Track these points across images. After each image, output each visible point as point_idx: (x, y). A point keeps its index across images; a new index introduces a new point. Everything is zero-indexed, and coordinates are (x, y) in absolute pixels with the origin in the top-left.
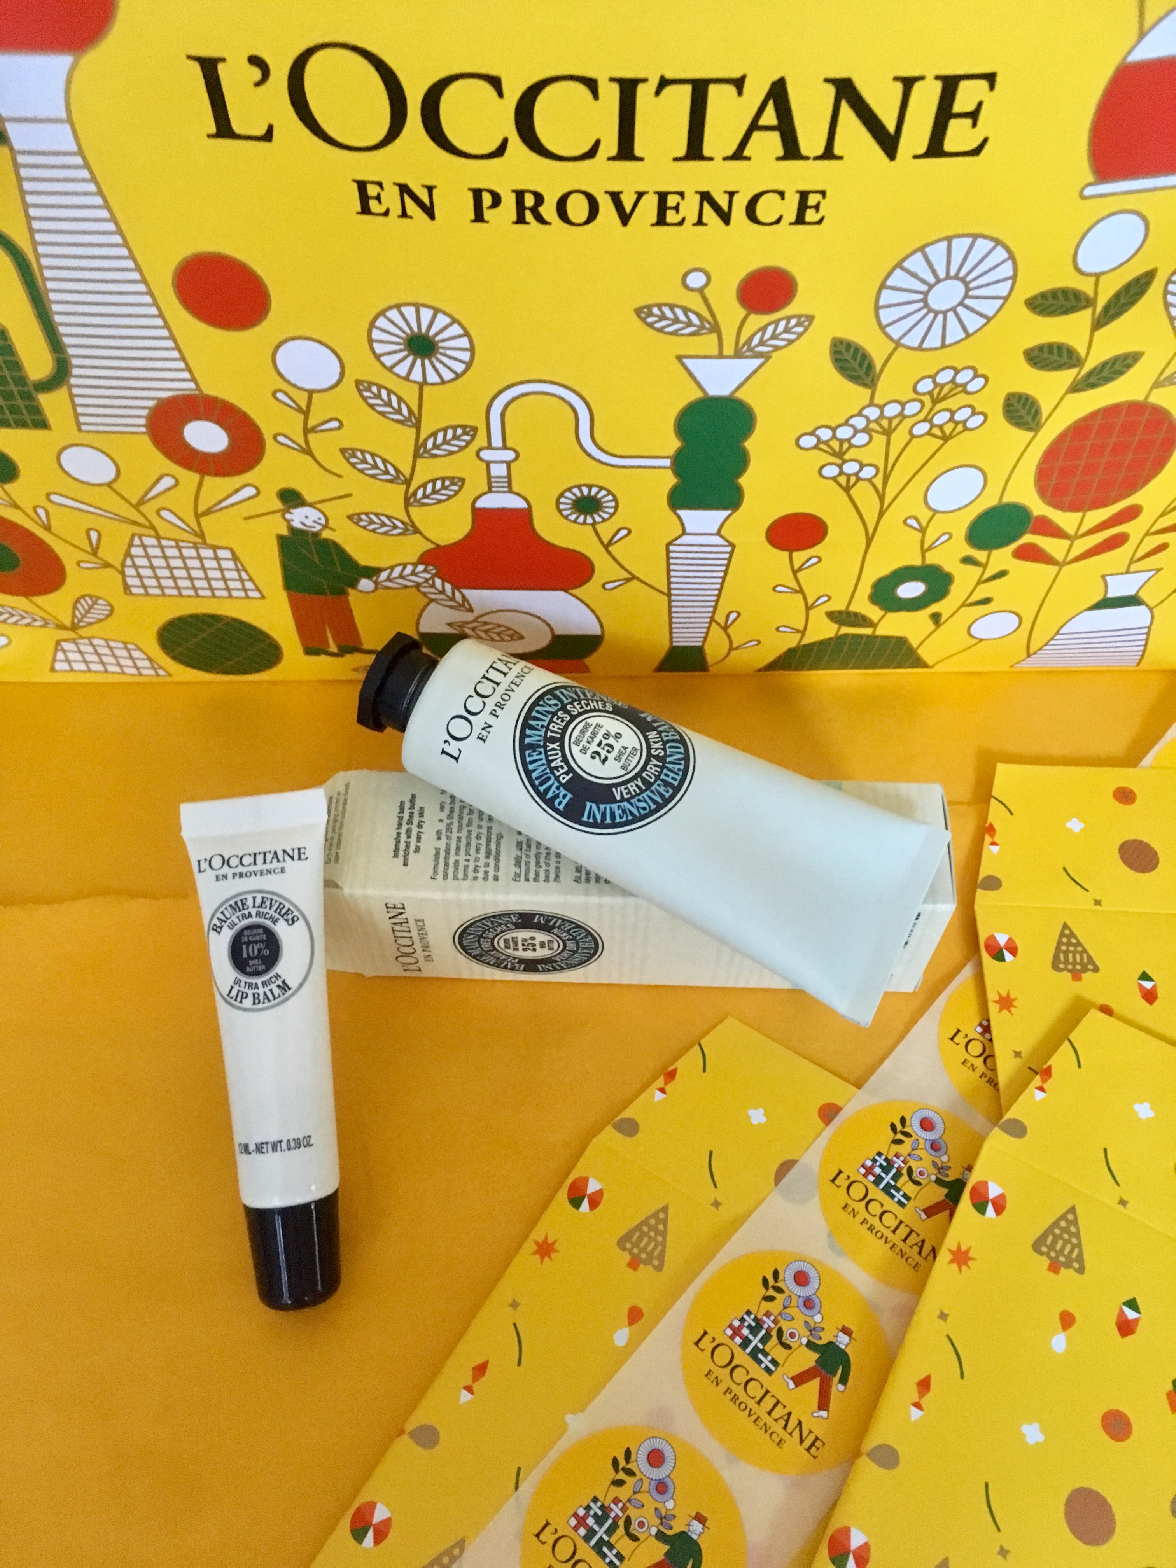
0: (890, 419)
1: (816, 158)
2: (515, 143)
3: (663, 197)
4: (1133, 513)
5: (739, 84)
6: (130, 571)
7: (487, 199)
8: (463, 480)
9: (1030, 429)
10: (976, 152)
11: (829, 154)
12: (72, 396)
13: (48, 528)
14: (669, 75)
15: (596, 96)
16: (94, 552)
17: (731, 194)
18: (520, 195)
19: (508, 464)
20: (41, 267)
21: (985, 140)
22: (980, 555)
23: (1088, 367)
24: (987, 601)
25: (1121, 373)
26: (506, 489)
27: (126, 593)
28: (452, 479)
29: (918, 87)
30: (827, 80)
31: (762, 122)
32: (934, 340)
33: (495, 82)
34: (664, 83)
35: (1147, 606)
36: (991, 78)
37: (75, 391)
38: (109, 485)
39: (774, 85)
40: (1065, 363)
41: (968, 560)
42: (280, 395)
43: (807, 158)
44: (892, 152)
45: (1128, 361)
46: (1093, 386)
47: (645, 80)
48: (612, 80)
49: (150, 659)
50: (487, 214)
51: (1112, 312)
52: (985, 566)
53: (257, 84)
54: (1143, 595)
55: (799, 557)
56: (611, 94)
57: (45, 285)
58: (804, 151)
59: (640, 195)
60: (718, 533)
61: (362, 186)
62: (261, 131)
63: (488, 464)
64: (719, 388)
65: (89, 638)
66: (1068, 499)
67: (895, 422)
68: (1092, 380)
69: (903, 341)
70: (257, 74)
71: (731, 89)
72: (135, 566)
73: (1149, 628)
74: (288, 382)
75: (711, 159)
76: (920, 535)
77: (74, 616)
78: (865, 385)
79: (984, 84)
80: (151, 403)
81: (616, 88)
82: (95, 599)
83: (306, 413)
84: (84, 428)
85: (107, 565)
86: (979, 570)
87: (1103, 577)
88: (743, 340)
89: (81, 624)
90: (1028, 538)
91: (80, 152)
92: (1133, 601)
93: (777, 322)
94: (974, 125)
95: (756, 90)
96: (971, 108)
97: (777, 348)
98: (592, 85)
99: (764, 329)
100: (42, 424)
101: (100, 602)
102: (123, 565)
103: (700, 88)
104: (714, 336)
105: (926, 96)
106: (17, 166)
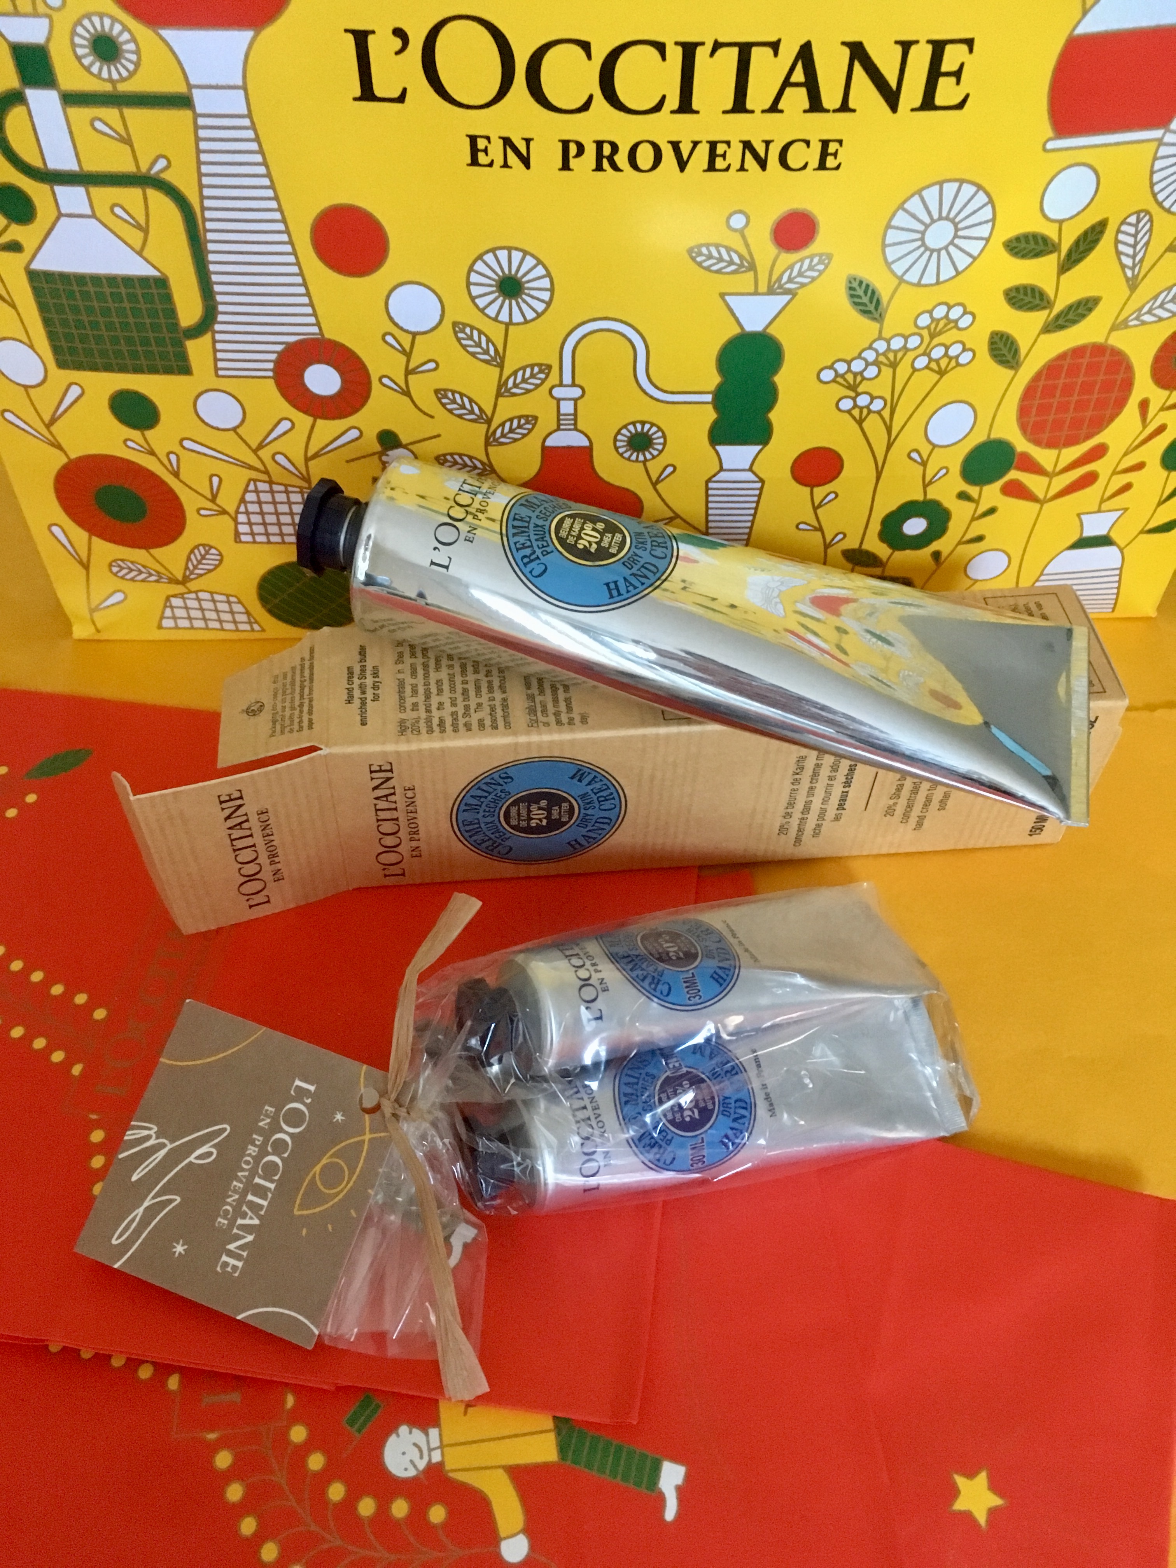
0: (896, 352)
1: (835, 111)
2: (599, 99)
3: (713, 145)
4: (1099, 452)
5: (775, 46)
6: (242, 518)
7: (573, 149)
8: (536, 418)
9: (1011, 368)
10: (961, 106)
11: (844, 107)
12: (215, 341)
13: (176, 474)
14: (721, 40)
15: (664, 58)
16: (214, 499)
17: (768, 143)
18: (599, 144)
19: (576, 400)
20: (205, 220)
21: (967, 96)
22: (973, 491)
23: (1058, 307)
24: (980, 539)
25: (1084, 316)
26: (572, 427)
27: (236, 542)
28: (526, 417)
29: (913, 49)
30: (844, 43)
31: (793, 79)
32: (931, 278)
33: (586, 46)
34: (717, 46)
35: (1118, 547)
36: (970, 43)
37: (218, 337)
38: (234, 429)
39: (802, 47)
40: (1037, 306)
41: (963, 496)
42: (389, 339)
43: (828, 111)
44: (894, 108)
45: (1090, 305)
46: (1062, 327)
47: (703, 44)
48: (677, 43)
49: (248, 613)
50: (573, 162)
51: (1074, 257)
52: (977, 502)
53: (397, 53)
54: (1114, 535)
55: (820, 492)
56: (675, 55)
57: (205, 236)
58: (826, 105)
59: (696, 144)
60: (750, 469)
61: (473, 139)
62: (396, 94)
63: (558, 400)
64: (754, 325)
65: (196, 592)
66: (1045, 436)
67: (900, 355)
68: (1061, 322)
69: (906, 277)
70: (398, 43)
71: (769, 51)
72: (247, 513)
73: (1121, 569)
74: (396, 324)
75: (752, 112)
76: (921, 468)
77: (187, 568)
78: (874, 319)
79: (964, 48)
80: (279, 348)
81: (679, 50)
82: (208, 547)
83: (408, 355)
84: (221, 373)
85: (224, 512)
86: (972, 506)
87: (1079, 515)
88: (774, 278)
89: (192, 576)
90: (1013, 474)
91: (249, 116)
92: (1104, 541)
93: (802, 260)
94: (958, 83)
95: (789, 51)
96: (954, 68)
97: (803, 285)
98: (660, 47)
99: (791, 267)
100: (186, 370)
101: (213, 551)
102: (237, 512)
103: (745, 50)
104: (751, 274)
105: (921, 57)
106: (197, 127)
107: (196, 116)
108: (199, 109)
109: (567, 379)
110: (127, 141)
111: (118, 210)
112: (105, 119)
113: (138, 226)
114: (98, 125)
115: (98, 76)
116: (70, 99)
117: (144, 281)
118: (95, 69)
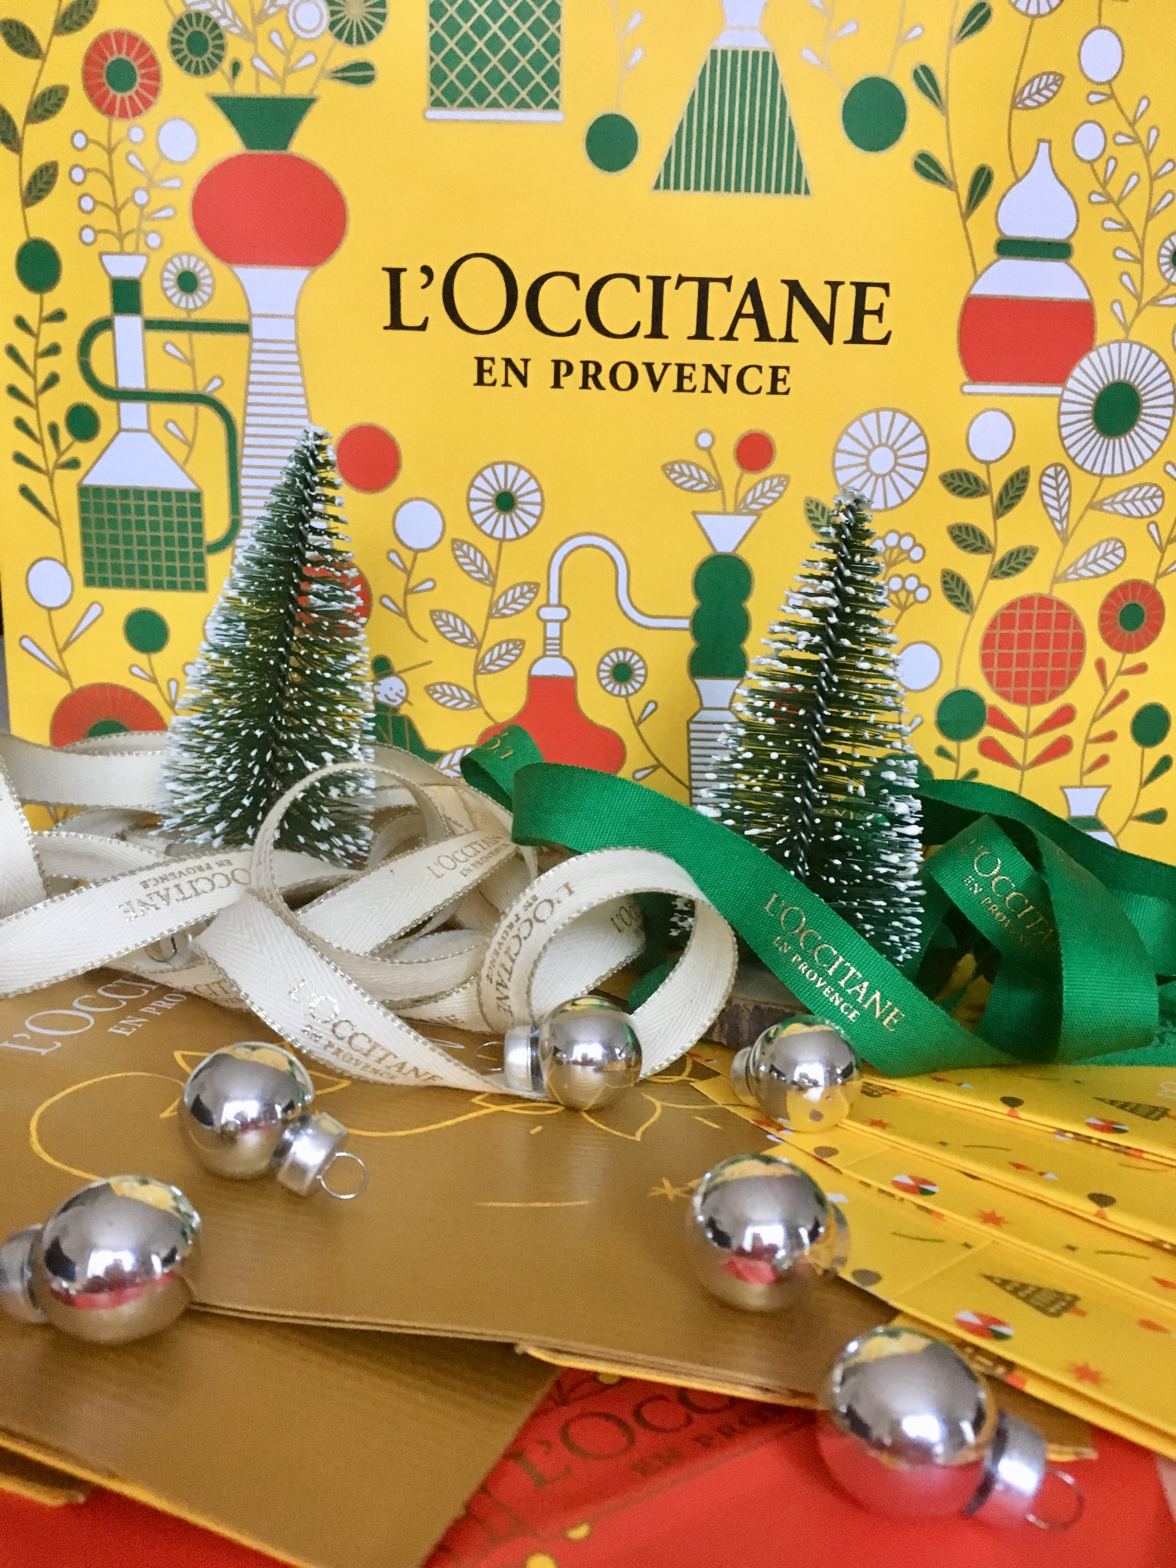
1: (781, 340)
2: (586, 325)
3: (681, 367)
4: (1068, 714)
5: (728, 282)
7: (563, 368)
8: (523, 642)
9: (967, 611)
10: (885, 341)
11: (788, 338)
12: (233, 557)
13: (172, 705)
14: (684, 275)
15: (638, 290)
17: (727, 367)
18: (586, 364)
19: (562, 622)
20: (245, 435)
21: (890, 333)
22: (950, 746)
23: (1000, 553)
25: (1025, 565)
26: (557, 653)
28: (514, 641)
29: (840, 289)
30: (783, 281)
31: (744, 311)
32: (879, 504)
33: (575, 278)
34: (681, 280)
35: (1109, 833)
36: (886, 287)
37: (237, 552)
39: (750, 283)
40: (980, 548)
41: (942, 752)
42: (393, 556)
43: (774, 340)
44: (830, 339)
45: (1027, 555)
46: (1007, 574)
47: (669, 278)
48: (649, 277)
50: (563, 381)
51: (1005, 502)
52: (956, 761)
53: (424, 287)
54: (1103, 818)
56: (647, 287)
57: (242, 451)
58: (773, 334)
59: (666, 366)
60: (730, 708)
61: (480, 361)
62: (419, 323)
63: (545, 622)
64: (724, 547)
66: (1012, 689)
68: (1004, 569)
70: (424, 278)
71: (722, 286)
74: (401, 542)
75: (712, 339)
79: (881, 291)
81: (651, 282)
83: (408, 572)
86: (952, 764)
87: (1061, 788)
88: (740, 497)
90: (988, 731)
91: (296, 342)
92: (1094, 824)
93: (763, 481)
94: (881, 320)
95: (739, 287)
96: (877, 308)
97: (766, 506)
98: (635, 280)
99: (754, 488)
103: (704, 284)
104: (718, 493)
105: (847, 297)
106: (251, 350)
107: (252, 341)
108: (255, 336)
109: (554, 600)
110: (190, 362)
111: (171, 426)
112: (177, 344)
113: (185, 442)
114: (169, 348)
115: (177, 306)
116: (150, 325)
117: (181, 495)
118: (175, 300)
